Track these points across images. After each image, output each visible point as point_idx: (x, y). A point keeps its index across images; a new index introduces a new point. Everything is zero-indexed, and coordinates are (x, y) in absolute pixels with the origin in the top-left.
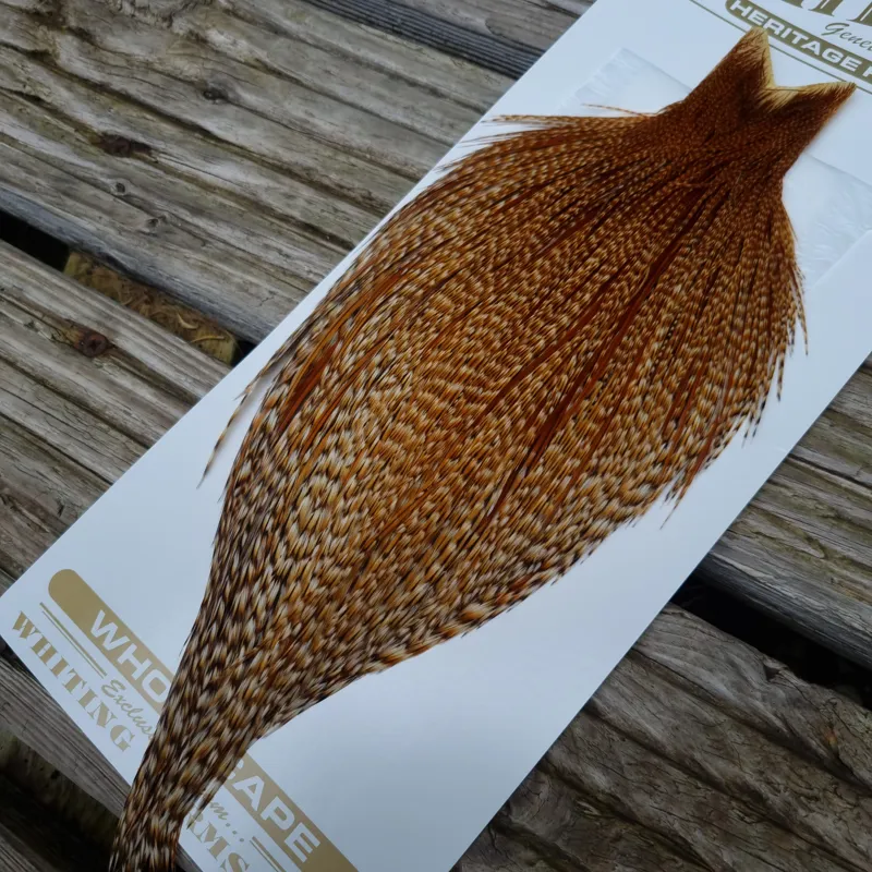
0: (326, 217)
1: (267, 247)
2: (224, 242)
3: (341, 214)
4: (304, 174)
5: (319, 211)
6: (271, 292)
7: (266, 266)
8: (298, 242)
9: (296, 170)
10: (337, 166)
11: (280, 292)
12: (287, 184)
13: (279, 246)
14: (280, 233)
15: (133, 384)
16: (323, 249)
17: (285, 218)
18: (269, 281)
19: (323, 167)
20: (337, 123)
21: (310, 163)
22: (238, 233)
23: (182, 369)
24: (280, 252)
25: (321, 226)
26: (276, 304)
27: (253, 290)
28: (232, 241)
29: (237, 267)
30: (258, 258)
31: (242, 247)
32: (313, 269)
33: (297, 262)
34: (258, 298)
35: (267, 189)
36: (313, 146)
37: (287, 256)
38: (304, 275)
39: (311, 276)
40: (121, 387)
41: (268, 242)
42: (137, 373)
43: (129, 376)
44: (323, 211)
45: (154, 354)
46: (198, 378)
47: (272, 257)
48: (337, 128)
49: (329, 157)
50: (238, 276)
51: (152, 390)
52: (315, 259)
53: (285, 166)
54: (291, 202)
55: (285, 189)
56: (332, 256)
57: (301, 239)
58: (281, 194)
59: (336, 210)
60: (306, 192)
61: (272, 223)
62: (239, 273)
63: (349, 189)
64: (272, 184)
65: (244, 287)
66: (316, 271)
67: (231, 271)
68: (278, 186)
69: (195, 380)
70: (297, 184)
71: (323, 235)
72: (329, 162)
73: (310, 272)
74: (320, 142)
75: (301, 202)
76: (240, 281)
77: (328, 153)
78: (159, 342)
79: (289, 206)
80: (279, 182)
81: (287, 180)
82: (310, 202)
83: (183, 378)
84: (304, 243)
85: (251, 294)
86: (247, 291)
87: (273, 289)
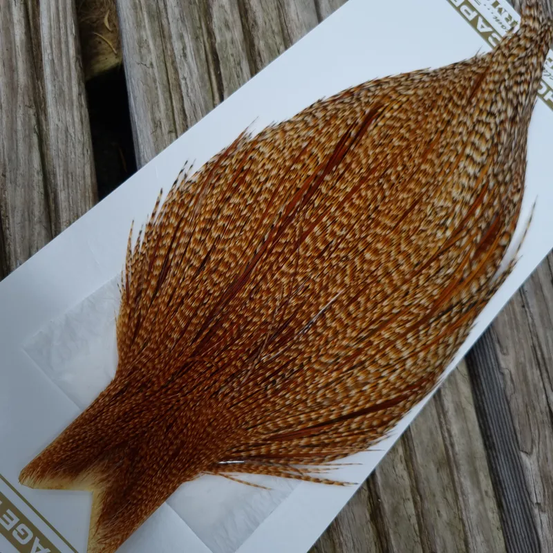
0: (229, 61)
1: (181, 37)
2: (165, 5)
3: (239, 69)
4: (251, 22)
5: (230, 52)
6: (152, 64)
7: (169, 46)
8: (199, 55)
9: (250, 15)
10: (270, 41)
11: (156, 70)
12: (234, 17)
13: (187, 45)
14: (197, 38)
15: (19, 21)
16: (206, 76)
17: (211, 34)
18: (158, 57)
19: (263, 33)
20: (300, 17)
21: (260, 21)
22: (177, 11)
23: (54, 46)
24: (184, 48)
25: (221, 62)
26: (146, 73)
27: (144, 51)
28: (169, 11)
29: (152, 28)
30: (170, 37)
31: (170, 20)
32: (188, 80)
33: (185, 65)
34: (142, 58)
35: (222, 7)
36: (274, 14)
37: (185, 55)
38: (181, 76)
39: (183, 82)
40: (11, 14)
41: (185, 35)
42: (31, 17)
43: (22, 14)
44: (232, 55)
45: (50, 19)
46: (56, 61)
47: (177, 46)
48: (297, 21)
49: (273, 32)
50: (147, 33)
51: (23, 37)
52: (196, 75)
53: (247, 7)
54: (224, 29)
55: (230, 19)
56: (205, 85)
57: (203, 56)
58: (225, 18)
59: (239, 64)
60: (238, 34)
61: (201, 28)
62: (149, 33)
63: (261, 60)
64: (227, 7)
65: (141, 43)
66: (188, 83)
67: (147, 26)
68: (229, 11)
69: (53, 60)
70: (239, 23)
71: (217, 68)
72: (269, 33)
73: (185, 78)
74: (280, 17)
75: (228, 36)
76: (145, 38)
77: (276, 29)
78: (61, 16)
79: (220, 29)
80: (232, 11)
81: (237, 16)
82: (232, 42)
83: (49, 51)
84: (201, 60)
85: (140, 52)
86: (140, 47)
87: (154, 64)
